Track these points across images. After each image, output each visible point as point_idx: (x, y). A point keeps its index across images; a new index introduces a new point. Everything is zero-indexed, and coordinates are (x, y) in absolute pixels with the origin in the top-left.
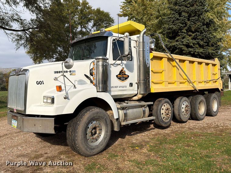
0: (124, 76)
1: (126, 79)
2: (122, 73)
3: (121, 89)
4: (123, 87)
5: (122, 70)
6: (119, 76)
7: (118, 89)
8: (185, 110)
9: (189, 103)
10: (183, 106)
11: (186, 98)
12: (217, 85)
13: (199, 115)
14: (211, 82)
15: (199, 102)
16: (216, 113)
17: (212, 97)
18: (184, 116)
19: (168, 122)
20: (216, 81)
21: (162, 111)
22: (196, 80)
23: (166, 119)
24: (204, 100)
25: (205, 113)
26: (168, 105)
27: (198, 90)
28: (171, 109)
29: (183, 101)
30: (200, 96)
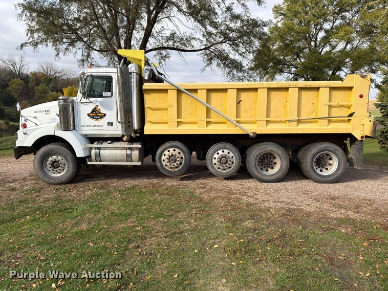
0: (98, 114)
1: (101, 117)
2: (95, 111)
3: (95, 128)
4: (97, 126)
5: (95, 108)
6: (91, 114)
7: (91, 128)
8: (218, 162)
9: (236, 153)
10: (216, 156)
11: (228, 145)
12: (350, 127)
13: (256, 173)
14: (320, 121)
15: (258, 153)
16: (329, 179)
17: (317, 148)
18: (218, 170)
19: (176, 172)
20: (349, 120)
21: (163, 157)
22: (258, 118)
23: (171, 168)
24: (280, 152)
25: (280, 174)
26: (177, 150)
27: (252, 134)
28: (185, 156)
29: (216, 149)
30: (263, 145)
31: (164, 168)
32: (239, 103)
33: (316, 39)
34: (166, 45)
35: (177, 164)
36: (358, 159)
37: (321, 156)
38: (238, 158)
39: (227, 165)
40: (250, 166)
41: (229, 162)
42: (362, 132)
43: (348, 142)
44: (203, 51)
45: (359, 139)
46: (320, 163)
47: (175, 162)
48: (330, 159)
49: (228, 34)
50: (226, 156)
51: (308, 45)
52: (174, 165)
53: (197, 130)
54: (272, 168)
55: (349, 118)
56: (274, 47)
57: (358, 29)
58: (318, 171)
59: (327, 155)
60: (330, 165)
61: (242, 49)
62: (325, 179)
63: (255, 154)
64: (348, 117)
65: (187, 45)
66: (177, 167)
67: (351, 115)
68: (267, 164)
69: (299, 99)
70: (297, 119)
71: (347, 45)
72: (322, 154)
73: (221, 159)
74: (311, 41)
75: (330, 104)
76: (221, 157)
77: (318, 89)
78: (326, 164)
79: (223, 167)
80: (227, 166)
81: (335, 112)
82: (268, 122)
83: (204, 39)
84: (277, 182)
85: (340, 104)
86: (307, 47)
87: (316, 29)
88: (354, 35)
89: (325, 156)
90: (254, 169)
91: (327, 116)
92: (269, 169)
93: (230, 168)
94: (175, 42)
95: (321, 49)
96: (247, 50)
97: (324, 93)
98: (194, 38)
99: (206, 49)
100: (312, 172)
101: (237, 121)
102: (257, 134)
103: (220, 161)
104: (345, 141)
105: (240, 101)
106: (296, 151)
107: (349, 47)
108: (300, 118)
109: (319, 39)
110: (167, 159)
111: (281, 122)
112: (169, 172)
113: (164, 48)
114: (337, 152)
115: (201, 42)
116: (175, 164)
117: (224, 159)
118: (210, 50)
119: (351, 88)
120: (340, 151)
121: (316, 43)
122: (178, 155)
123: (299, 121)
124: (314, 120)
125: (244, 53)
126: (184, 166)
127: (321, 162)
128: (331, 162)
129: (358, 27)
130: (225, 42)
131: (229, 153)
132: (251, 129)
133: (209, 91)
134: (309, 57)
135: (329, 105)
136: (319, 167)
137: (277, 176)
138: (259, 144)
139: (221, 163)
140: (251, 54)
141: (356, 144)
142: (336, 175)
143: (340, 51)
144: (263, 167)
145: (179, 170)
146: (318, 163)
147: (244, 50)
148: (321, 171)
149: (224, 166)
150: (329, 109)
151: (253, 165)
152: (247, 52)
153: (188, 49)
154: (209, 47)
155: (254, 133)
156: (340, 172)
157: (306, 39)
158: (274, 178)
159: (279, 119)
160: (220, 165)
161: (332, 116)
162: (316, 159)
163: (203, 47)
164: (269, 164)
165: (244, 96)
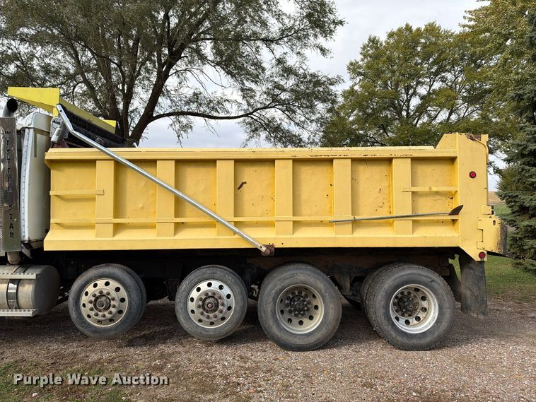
8: (199, 307)
9: (235, 287)
10: (194, 294)
11: (220, 270)
12: (456, 235)
13: (275, 330)
14: (396, 222)
15: (279, 287)
16: (423, 341)
17: (393, 278)
18: (199, 324)
19: (110, 329)
20: (454, 221)
21: (84, 299)
22: (276, 217)
23: (99, 322)
24: (321, 285)
25: (324, 331)
26: (114, 284)
27: (264, 249)
28: (129, 296)
29: (196, 280)
30: (289, 270)
31: (86, 322)
32: (239, 186)
33: (408, 107)
34: (185, 109)
35: (110, 313)
36: (477, 298)
37: (406, 293)
38: (239, 297)
39: (217, 313)
40: (263, 314)
41: (221, 307)
42: (481, 245)
43: (455, 262)
44: (242, 119)
45: (477, 258)
46: (405, 307)
47: (106, 309)
48: (424, 298)
49: (278, 95)
50: (214, 294)
51: (399, 116)
52: (104, 316)
53: (155, 240)
54: (311, 318)
55: (454, 217)
56: (351, 119)
57: (465, 94)
58: (401, 325)
59: (417, 290)
60: (424, 310)
61: (300, 117)
62: (415, 341)
63: (272, 290)
64: (450, 214)
65: (219, 110)
66: (111, 320)
67: (456, 211)
68: (299, 311)
69: (354, 180)
70: (352, 218)
71: (450, 115)
72: (407, 288)
73: (204, 301)
74: (402, 110)
75: (414, 189)
76: (204, 297)
77: (389, 161)
78: (416, 310)
79: (208, 317)
80: (216, 317)
81: (426, 206)
82: (296, 224)
83: (244, 102)
84: (318, 349)
85: (434, 189)
86: (397, 119)
87: (407, 94)
88: (460, 101)
89: (413, 293)
90: (271, 322)
91: (410, 214)
92: (306, 320)
93: (223, 319)
94: (200, 104)
95: (415, 121)
96: (308, 119)
97: (402, 169)
98: (228, 101)
99: (246, 115)
100: (388, 328)
101: (236, 224)
102: (276, 249)
103: (203, 306)
104: (451, 261)
105: (243, 183)
106: (358, 280)
107: (454, 117)
108: (357, 218)
109: (411, 108)
110: (91, 302)
111: (321, 224)
112: (96, 331)
113: (183, 113)
114: (436, 286)
115: (239, 105)
116: (106, 313)
117: (211, 300)
118: (252, 118)
119: (452, 160)
120: (441, 284)
121: (408, 113)
122: (114, 294)
123: (356, 223)
124: (387, 221)
125: (304, 122)
126: (126, 317)
127: (407, 305)
128: (425, 304)
129: (463, 90)
130: (274, 107)
131: (221, 287)
132: (262, 238)
133: (180, 163)
134: (398, 129)
135: (413, 192)
136: (403, 315)
137: (319, 336)
138: (281, 269)
139: (204, 308)
140: (314, 124)
141: (472, 268)
142: (436, 334)
143: (441, 123)
144: (292, 316)
145: (117, 327)
146: (399, 305)
147: (303, 119)
148: (407, 322)
149: (211, 315)
150: (413, 201)
151: (269, 314)
152: (308, 122)
153: (220, 116)
154: (251, 113)
155: (268, 247)
156: (444, 325)
157: (395, 107)
158: (312, 340)
159: (318, 218)
160: (202, 314)
161: (420, 213)
162: (396, 297)
163: (241, 113)
164: (303, 310)
165: (249, 173)
